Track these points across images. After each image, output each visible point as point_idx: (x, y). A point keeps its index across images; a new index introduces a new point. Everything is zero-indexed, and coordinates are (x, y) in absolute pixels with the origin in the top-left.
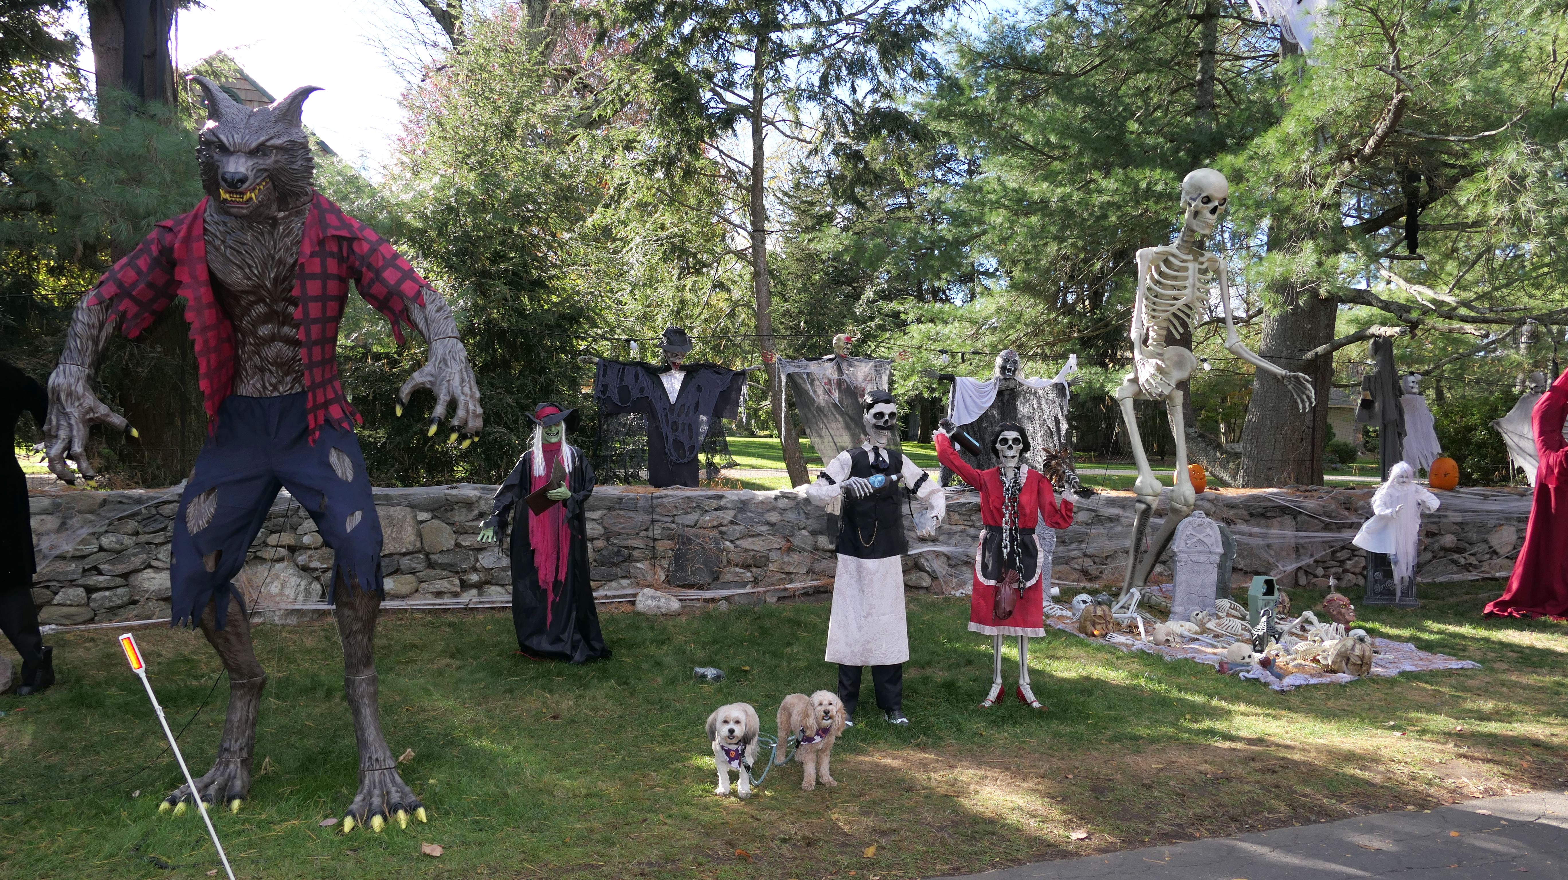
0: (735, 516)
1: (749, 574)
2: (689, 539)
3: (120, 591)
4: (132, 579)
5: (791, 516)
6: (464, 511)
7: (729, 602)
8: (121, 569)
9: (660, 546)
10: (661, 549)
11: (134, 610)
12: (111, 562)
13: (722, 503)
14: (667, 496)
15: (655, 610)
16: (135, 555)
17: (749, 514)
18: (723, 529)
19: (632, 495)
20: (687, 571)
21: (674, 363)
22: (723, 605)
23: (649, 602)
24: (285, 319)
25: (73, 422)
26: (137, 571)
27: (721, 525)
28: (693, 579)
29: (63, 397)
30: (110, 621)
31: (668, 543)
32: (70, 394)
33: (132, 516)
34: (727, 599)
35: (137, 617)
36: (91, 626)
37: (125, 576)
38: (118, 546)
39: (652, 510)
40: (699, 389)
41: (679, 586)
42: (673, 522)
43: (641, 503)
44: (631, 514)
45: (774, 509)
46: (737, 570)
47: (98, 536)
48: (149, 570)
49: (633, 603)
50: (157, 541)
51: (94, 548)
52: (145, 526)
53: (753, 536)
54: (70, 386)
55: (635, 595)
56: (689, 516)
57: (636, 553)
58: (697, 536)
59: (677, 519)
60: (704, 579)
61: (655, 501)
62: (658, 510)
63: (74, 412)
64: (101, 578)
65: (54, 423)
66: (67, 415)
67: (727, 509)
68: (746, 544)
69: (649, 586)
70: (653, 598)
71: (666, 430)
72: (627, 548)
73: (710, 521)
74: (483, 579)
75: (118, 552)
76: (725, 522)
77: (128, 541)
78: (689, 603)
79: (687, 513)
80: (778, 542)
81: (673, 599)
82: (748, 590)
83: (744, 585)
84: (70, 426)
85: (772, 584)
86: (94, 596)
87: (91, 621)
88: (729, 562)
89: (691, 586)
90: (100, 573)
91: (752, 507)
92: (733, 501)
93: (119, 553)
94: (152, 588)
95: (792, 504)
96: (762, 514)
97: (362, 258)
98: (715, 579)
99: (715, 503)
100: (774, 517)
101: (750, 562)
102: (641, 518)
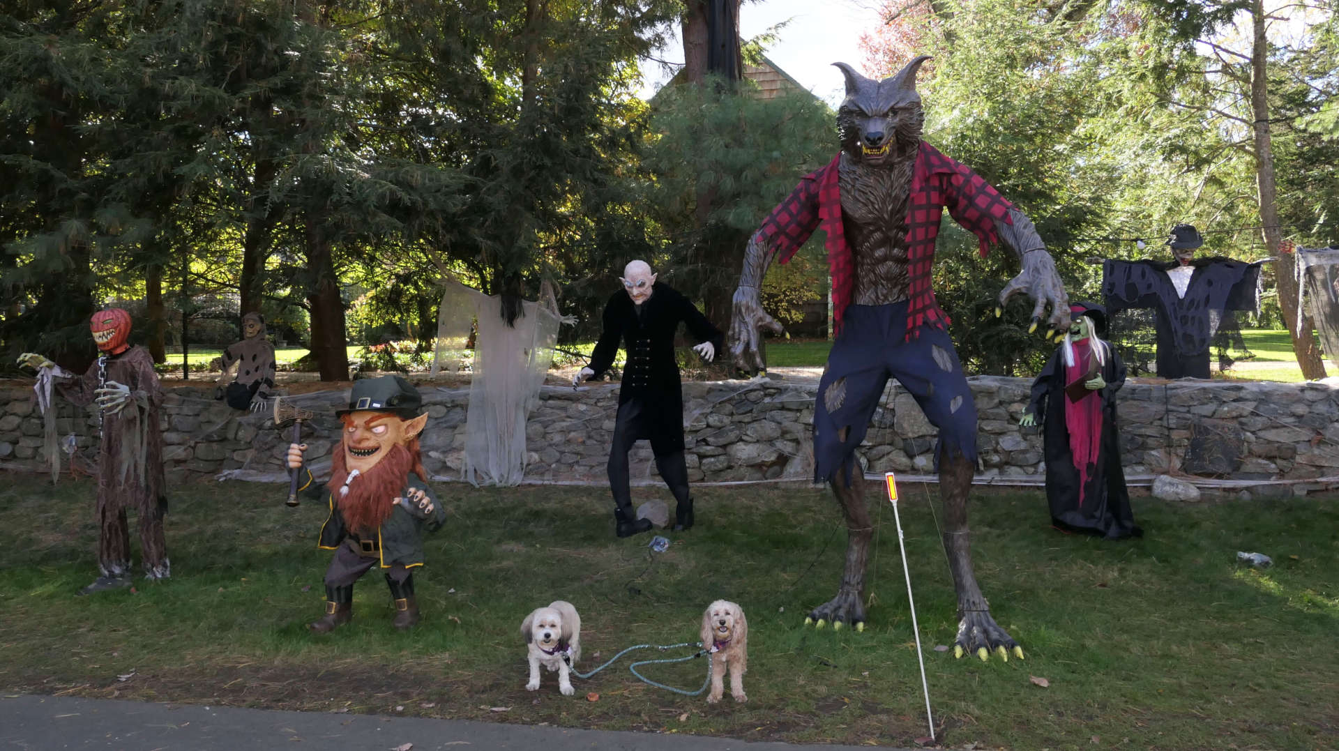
0: (1256, 408)
1: (1273, 466)
2: (1206, 429)
3: (722, 458)
4: (728, 449)
5: (1321, 408)
6: (986, 399)
7: (1251, 493)
8: (722, 441)
9: (1175, 435)
10: (1176, 438)
11: (731, 473)
12: (715, 436)
13: (1242, 394)
14: (1182, 387)
15: (1173, 497)
16: (732, 431)
17: (1272, 406)
18: (1243, 420)
19: (1145, 386)
20: (1204, 460)
21: (1183, 260)
22: (1246, 496)
23: (1167, 488)
24: (897, 243)
25: (750, 328)
26: (732, 443)
27: (1241, 416)
28: (1211, 468)
29: (743, 310)
30: (715, 481)
31: (1184, 433)
32: (748, 308)
33: (730, 400)
34: (1247, 488)
35: (734, 479)
36: (704, 484)
37: (724, 446)
38: (719, 424)
39: (1166, 400)
40: (1210, 283)
41: (1196, 474)
42: (1189, 412)
43: (1155, 394)
44: (1146, 405)
45: (1300, 401)
46: (1260, 461)
47: (706, 416)
48: (741, 443)
49: (1149, 489)
50: (746, 420)
51: (703, 425)
52: (738, 408)
53: (1277, 428)
54: (747, 302)
55: (1150, 481)
56: (1205, 407)
57: (1150, 441)
58: (1215, 426)
59: (1192, 408)
60: (1223, 468)
61: (1169, 392)
62: (1173, 400)
63: (750, 320)
64: (709, 448)
65: (737, 330)
66: (745, 323)
67: (1247, 400)
68: (1271, 435)
69: (1164, 473)
70: (1171, 484)
71: (1175, 324)
72: (1139, 435)
73: (1228, 412)
74: (1004, 460)
75: (720, 428)
76: (1245, 413)
77: (727, 420)
78: (1209, 492)
79: (1203, 404)
80: (1305, 434)
81: (1192, 486)
82: (1273, 481)
83: (1268, 476)
84: (748, 331)
85: (1300, 477)
86: (705, 461)
87: (702, 480)
88: (1251, 453)
89: (1209, 475)
90: (708, 444)
91: (1275, 398)
92: (1253, 392)
93: (720, 430)
94: (743, 457)
95: (1321, 396)
96: (1287, 406)
97: (959, 189)
98: (1236, 469)
99: (1233, 395)
100: (1301, 409)
101: (1275, 453)
102: (1155, 408)
